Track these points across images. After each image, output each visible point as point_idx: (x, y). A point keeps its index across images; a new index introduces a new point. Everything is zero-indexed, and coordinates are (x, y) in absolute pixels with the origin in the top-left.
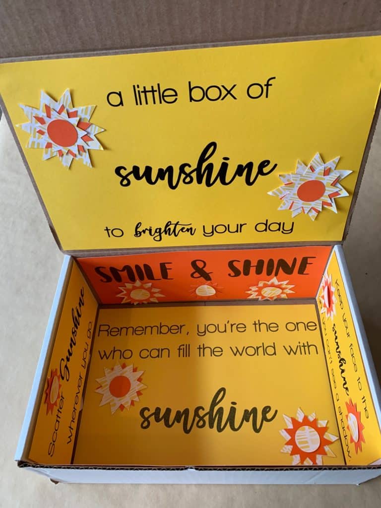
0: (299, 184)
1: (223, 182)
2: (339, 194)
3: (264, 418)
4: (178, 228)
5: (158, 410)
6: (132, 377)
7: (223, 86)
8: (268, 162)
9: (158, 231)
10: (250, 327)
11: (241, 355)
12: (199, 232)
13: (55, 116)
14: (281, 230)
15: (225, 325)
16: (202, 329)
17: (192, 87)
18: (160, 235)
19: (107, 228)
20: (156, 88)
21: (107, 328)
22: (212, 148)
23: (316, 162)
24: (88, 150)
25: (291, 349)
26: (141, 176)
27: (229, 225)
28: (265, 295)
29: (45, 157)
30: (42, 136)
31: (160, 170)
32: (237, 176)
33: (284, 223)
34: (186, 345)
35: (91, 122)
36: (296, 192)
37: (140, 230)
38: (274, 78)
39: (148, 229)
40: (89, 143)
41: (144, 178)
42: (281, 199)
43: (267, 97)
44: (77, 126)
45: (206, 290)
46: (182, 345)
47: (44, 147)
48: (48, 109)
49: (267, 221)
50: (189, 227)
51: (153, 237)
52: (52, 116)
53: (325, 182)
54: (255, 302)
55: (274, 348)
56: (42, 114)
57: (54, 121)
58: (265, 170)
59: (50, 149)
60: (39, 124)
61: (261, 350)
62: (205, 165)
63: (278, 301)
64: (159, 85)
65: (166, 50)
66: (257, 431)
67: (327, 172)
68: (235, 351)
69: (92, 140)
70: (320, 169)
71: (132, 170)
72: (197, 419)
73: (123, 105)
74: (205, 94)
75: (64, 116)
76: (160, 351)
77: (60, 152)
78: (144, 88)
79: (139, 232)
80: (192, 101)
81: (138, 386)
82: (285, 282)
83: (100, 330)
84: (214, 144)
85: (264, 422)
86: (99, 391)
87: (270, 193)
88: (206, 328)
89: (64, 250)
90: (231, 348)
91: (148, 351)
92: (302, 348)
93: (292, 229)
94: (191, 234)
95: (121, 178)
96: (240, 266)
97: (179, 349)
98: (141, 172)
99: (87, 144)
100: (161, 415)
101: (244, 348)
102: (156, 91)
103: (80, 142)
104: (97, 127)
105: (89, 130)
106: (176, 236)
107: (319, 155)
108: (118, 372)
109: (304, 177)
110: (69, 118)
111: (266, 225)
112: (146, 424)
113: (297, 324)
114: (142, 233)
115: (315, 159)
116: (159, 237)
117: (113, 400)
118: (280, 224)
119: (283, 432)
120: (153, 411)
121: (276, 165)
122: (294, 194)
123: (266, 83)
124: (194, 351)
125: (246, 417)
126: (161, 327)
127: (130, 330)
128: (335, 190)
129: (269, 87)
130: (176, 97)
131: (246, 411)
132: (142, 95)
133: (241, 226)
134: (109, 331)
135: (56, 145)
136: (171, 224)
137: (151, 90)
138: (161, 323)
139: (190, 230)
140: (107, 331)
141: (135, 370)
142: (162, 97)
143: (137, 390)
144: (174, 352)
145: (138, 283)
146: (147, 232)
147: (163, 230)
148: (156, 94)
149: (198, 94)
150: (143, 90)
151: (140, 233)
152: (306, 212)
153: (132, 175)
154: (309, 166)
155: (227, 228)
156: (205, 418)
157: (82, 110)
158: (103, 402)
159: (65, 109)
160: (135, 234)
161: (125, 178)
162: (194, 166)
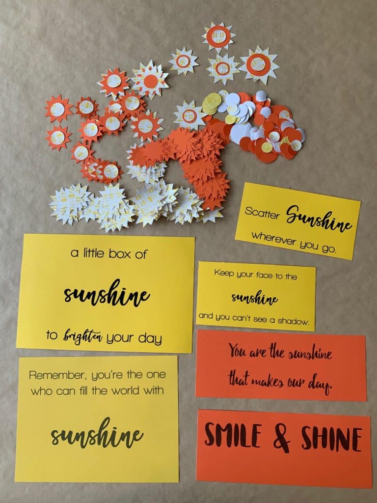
1: (122, 304)
4: (92, 334)
7: (125, 252)
8: (146, 293)
9: (79, 336)
12: (104, 340)
14: (154, 342)
17: (111, 251)
18: (79, 340)
19: (48, 331)
20: (95, 250)
22: (117, 282)
25: (148, 391)
26: (77, 296)
27: (123, 336)
31: (89, 293)
32: (129, 300)
33: (156, 337)
37: (68, 335)
38: (147, 250)
39: (73, 334)
41: (79, 297)
43: (144, 258)
49: (146, 334)
50: (98, 335)
51: (75, 341)
58: (144, 298)
62: (113, 292)
71: (73, 292)
73: (78, 256)
74: (117, 255)
78: (89, 249)
80: (110, 257)
84: (118, 280)
92: (155, 390)
93: (161, 342)
94: (100, 341)
95: (66, 296)
98: (78, 293)
106: (89, 341)
111: (145, 337)
113: (154, 373)
116: (78, 342)
118: (153, 337)
121: (149, 295)
123: (144, 252)
125: (122, 438)
129: (145, 254)
130: (103, 255)
132: (88, 253)
133: (131, 336)
136: (88, 332)
137: (92, 250)
139: (99, 337)
142: (97, 254)
146: (72, 336)
147: (82, 336)
148: (94, 253)
149: (113, 254)
151: (68, 337)
153: (73, 295)
155: (122, 338)
160: (64, 337)
161: (68, 296)
162: (107, 292)
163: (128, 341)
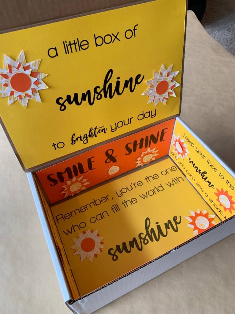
0: (156, 85)
1: (119, 94)
2: (175, 86)
3: (176, 223)
4: (97, 130)
5: (118, 247)
6: (93, 236)
7: (112, 34)
8: (140, 75)
9: (85, 136)
10: (144, 182)
11: (147, 197)
12: (109, 130)
13: (15, 71)
14: (151, 116)
15: (131, 186)
16: (119, 193)
17: (96, 37)
18: (87, 139)
19: (54, 143)
20: (76, 41)
21: (61, 216)
22: (110, 73)
23: (162, 70)
24: (38, 90)
25: (170, 184)
26: (72, 101)
27: (124, 121)
28: (144, 162)
29: (9, 102)
30: (7, 88)
31: (83, 94)
33: (151, 111)
34: (115, 205)
35: (39, 71)
36: (155, 90)
37: (74, 139)
38: (137, 25)
39: (79, 137)
40: (39, 85)
41: (74, 102)
42: (149, 96)
43: (135, 37)
44: (31, 75)
45: (114, 169)
46: (112, 206)
47: (9, 96)
48: (10, 67)
49: (143, 112)
50: (103, 128)
51: (83, 141)
52: (13, 72)
53: (168, 81)
54: (140, 168)
55: (162, 186)
56: (6, 72)
57: (15, 75)
58: (139, 81)
59: (12, 96)
60: (4, 79)
61: (156, 190)
62: (108, 85)
63: (152, 163)
64: (78, 39)
65: (79, 16)
66: (176, 231)
67: (168, 75)
68: (143, 196)
69: (40, 83)
70: (165, 73)
71: (66, 98)
72: (142, 241)
73: (58, 56)
74: (104, 40)
75: (21, 70)
76: (102, 215)
77: (20, 97)
78: (70, 42)
79: (74, 140)
80: (97, 46)
81: (99, 239)
82: (154, 149)
83: (57, 220)
84: (111, 71)
85: (177, 225)
86: (76, 253)
87: (143, 94)
88: (121, 191)
89: (26, 169)
90: (140, 196)
91: (95, 218)
92: (175, 181)
93: (155, 114)
94: (105, 133)
95: (60, 106)
96: (131, 146)
97: (112, 209)
98: (72, 99)
99: (38, 87)
100: (121, 248)
101: (147, 193)
102: (76, 43)
103: (33, 86)
104: (43, 74)
105: (38, 77)
106: (96, 136)
107: (163, 66)
108: (82, 237)
109: (158, 80)
110: (25, 70)
111: (143, 115)
112: (115, 258)
113: (166, 170)
114: (76, 141)
115: (162, 68)
116: (86, 140)
117: (88, 254)
118: (149, 112)
119: (189, 225)
120: (115, 248)
121: (144, 76)
122: (155, 92)
123: (134, 29)
124: (121, 206)
125: (167, 227)
126: (95, 202)
127: (77, 212)
128: (173, 84)
129: (136, 30)
130: (88, 45)
131: (165, 224)
132: (69, 47)
133: (131, 119)
134: (64, 217)
135: (17, 92)
136: (92, 129)
137: (74, 43)
138: (94, 200)
139: (104, 130)
140: (62, 218)
141: (92, 232)
143: (100, 242)
144: (110, 212)
145: (74, 179)
146: (79, 139)
148: (77, 45)
149: (99, 41)
150: (69, 44)
152: (161, 101)
153: (67, 102)
154: (160, 73)
155: (123, 123)
156: (146, 238)
157: (33, 64)
158: (83, 259)
159: (22, 65)
160: (71, 142)
161: (62, 105)
162: (102, 87)
163: (129, 123)
